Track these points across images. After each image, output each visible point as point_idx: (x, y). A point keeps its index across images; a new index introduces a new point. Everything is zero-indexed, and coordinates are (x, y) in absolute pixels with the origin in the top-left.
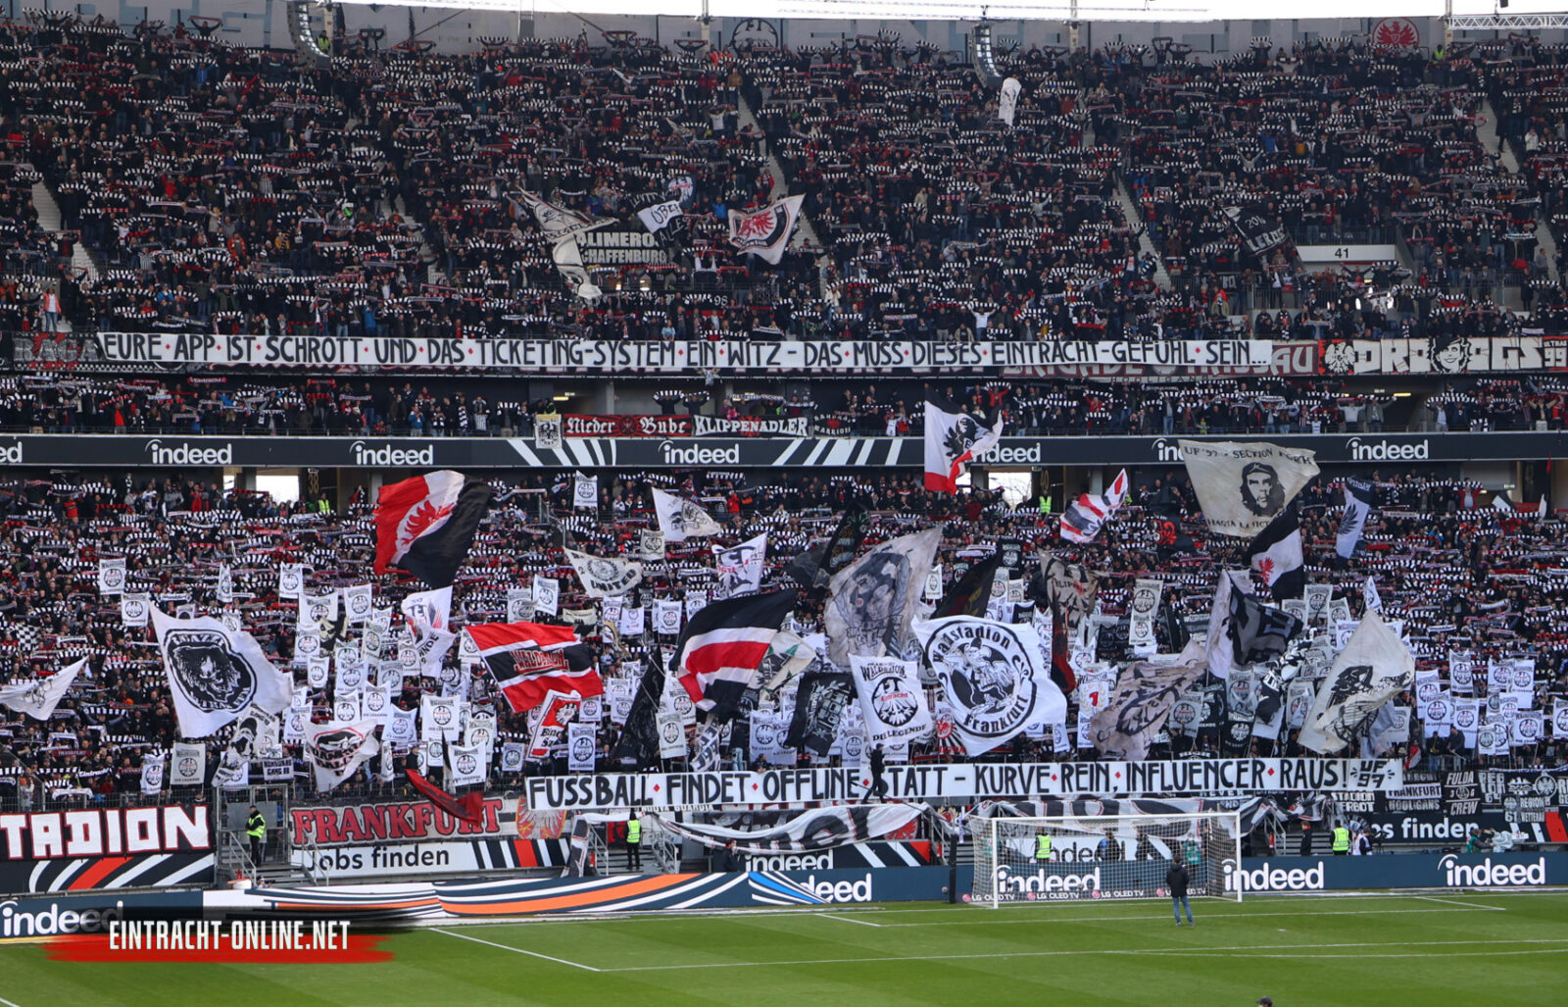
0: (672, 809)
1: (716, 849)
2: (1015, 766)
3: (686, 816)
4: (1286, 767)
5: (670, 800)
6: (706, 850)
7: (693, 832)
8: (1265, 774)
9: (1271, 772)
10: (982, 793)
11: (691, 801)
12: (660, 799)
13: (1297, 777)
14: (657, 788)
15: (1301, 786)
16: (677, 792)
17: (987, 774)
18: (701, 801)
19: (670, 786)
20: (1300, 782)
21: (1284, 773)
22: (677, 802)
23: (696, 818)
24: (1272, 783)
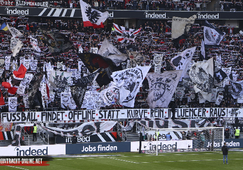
0: (43, 122)
1: (57, 135)
2: (138, 109)
3: (47, 124)
4: (212, 110)
5: (42, 120)
6: (54, 135)
7: (50, 129)
8: (206, 112)
9: (207, 112)
10: (129, 118)
11: (48, 120)
12: (39, 119)
13: (215, 113)
14: (38, 116)
15: (215, 116)
16: (44, 117)
17: (130, 112)
18: (51, 120)
19: (42, 115)
20: (215, 115)
21: (211, 112)
22: (44, 120)
23: (50, 125)
24: (208, 115)
